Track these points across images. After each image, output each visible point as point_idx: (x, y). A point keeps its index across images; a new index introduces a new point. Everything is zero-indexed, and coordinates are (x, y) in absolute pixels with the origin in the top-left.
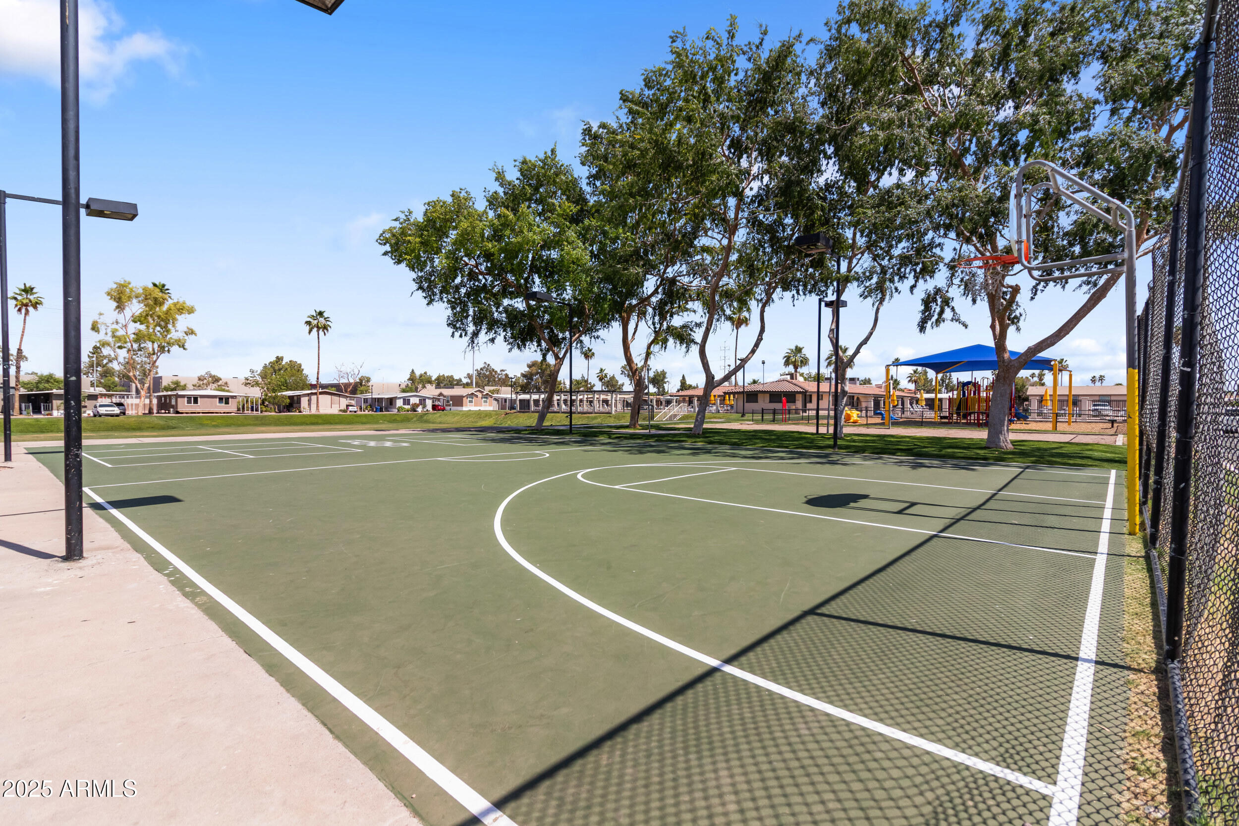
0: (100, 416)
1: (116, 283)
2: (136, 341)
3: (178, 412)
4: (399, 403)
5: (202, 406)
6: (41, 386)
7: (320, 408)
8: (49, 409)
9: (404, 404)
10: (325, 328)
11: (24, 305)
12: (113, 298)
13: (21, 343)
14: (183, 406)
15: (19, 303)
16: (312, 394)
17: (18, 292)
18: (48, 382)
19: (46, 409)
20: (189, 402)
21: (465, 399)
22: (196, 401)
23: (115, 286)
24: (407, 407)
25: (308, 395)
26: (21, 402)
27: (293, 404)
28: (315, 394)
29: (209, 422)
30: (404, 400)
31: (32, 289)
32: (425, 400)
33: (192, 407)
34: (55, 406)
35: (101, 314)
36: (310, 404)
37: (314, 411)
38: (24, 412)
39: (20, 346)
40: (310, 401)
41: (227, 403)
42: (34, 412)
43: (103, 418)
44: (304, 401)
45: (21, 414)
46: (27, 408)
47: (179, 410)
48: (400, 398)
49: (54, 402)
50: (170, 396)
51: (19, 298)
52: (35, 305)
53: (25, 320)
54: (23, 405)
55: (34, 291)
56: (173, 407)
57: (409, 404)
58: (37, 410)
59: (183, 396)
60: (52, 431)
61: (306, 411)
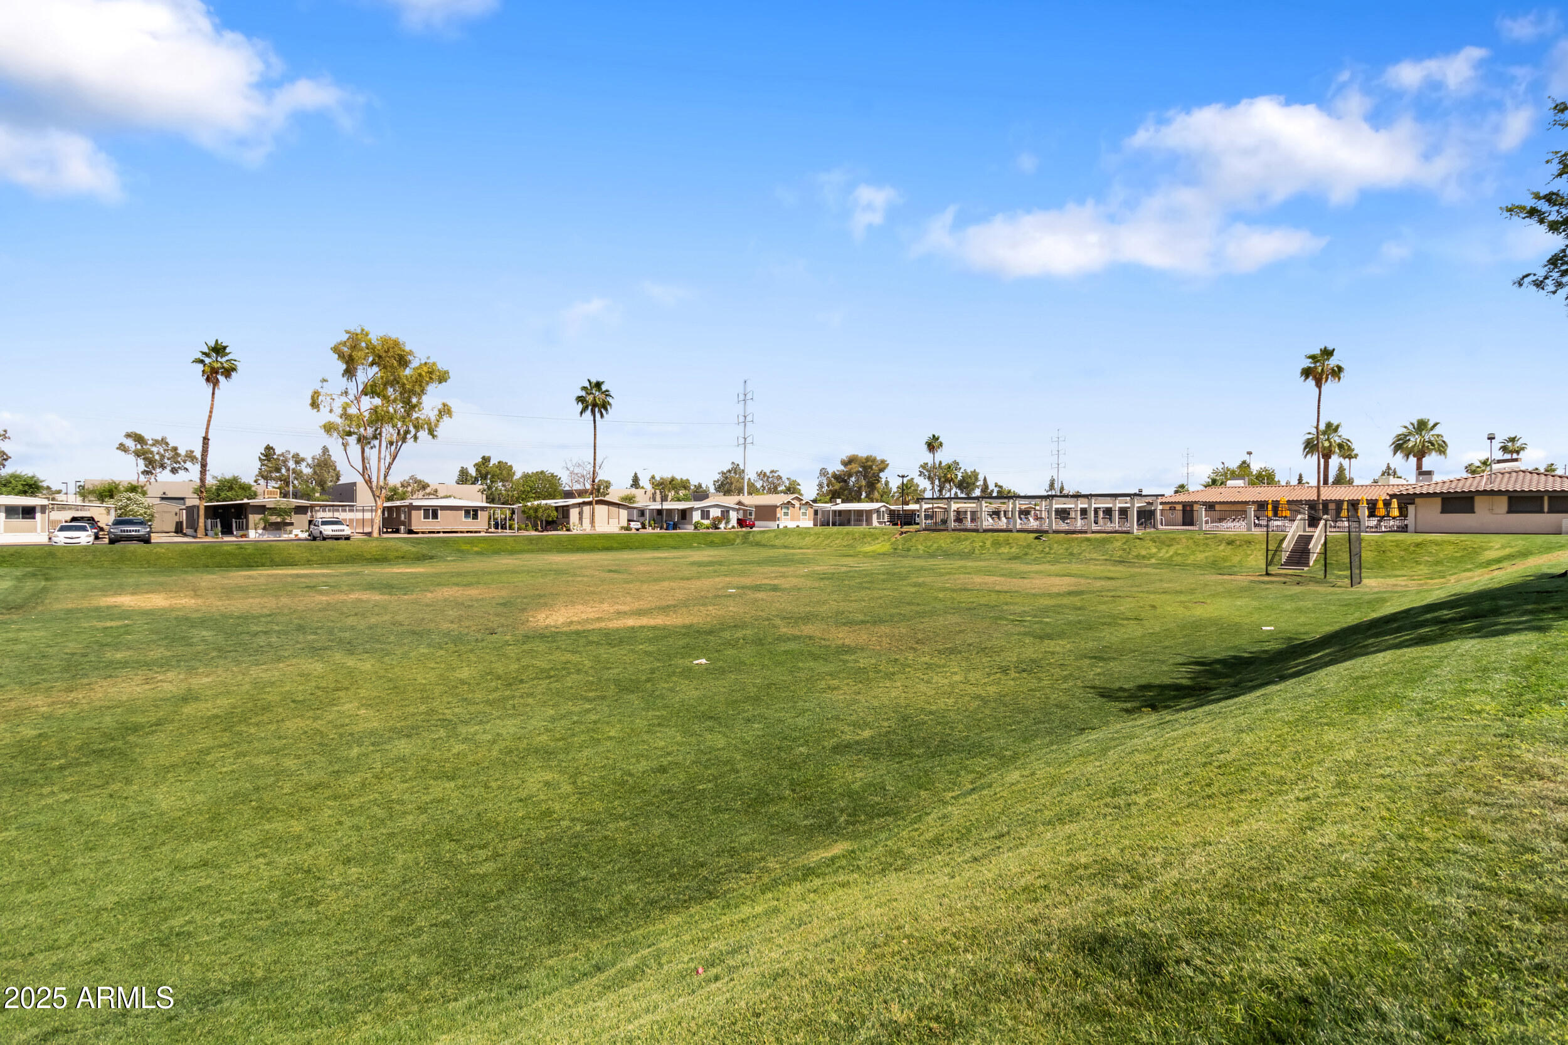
0: (324, 539)
1: (347, 332)
2: (371, 423)
3: (411, 532)
4: (696, 516)
5: (445, 521)
6: (223, 495)
7: (597, 524)
8: (244, 528)
9: (702, 518)
10: (605, 406)
11: (214, 371)
12: (341, 356)
13: (207, 428)
14: (419, 521)
15: (207, 369)
16: (584, 503)
17: (206, 350)
18: (231, 488)
19: (239, 528)
20: (426, 517)
21: (778, 510)
22: (435, 516)
23: (345, 337)
24: (706, 522)
25: (579, 505)
26: (207, 517)
27: (558, 519)
28: (590, 503)
29: (468, 547)
30: (702, 512)
31: (225, 348)
32: (728, 512)
33: (430, 524)
34: (251, 524)
35: (325, 380)
36: (581, 519)
37: (587, 527)
38: (210, 533)
39: (207, 432)
40: (581, 514)
41: (475, 517)
42: (223, 533)
43: (329, 543)
44: (574, 513)
45: (206, 535)
46: (214, 526)
47: (414, 528)
48: (697, 509)
49: (251, 516)
50: (398, 508)
51: (207, 360)
52: (228, 372)
53: (213, 394)
54: (209, 521)
55: (227, 350)
56: (403, 523)
57: (708, 518)
58: (227, 530)
59: (418, 508)
60: (263, 565)
61: (576, 530)
